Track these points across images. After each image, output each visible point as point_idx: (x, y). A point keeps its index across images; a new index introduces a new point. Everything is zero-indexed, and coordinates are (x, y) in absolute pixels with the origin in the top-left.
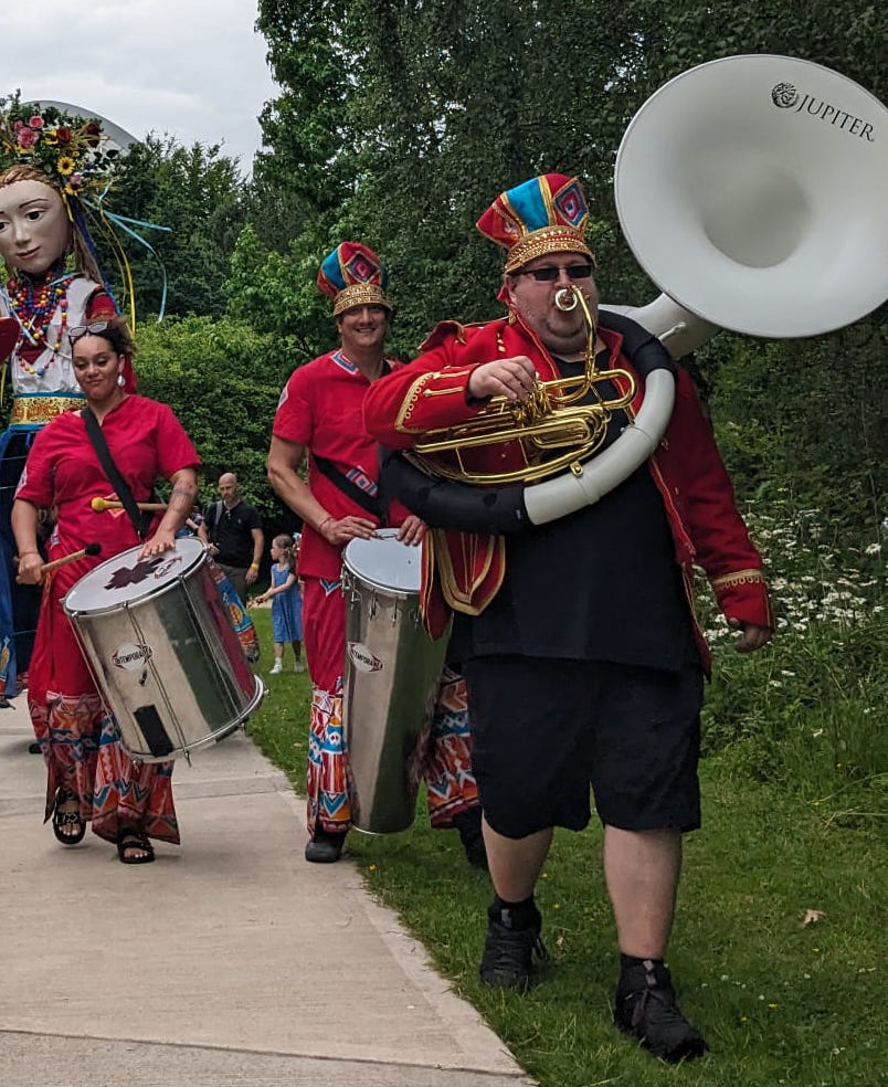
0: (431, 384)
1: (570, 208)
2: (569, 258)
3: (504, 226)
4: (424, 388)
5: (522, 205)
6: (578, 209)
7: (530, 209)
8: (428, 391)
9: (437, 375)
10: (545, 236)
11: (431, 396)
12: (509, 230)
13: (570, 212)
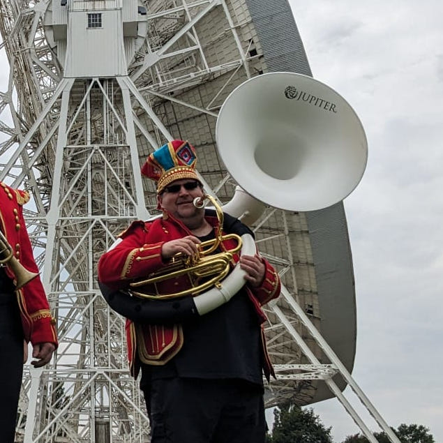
0: (139, 254)
1: (186, 156)
2: (185, 182)
3: (153, 170)
4: (136, 257)
5: (161, 158)
6: (190, 156)
7: (164, 160)
8: (139, 258)
9: (142, 249)
10: (172, 172)
11: (140, 260)
12: (156, 172)
13: (186, 159)
